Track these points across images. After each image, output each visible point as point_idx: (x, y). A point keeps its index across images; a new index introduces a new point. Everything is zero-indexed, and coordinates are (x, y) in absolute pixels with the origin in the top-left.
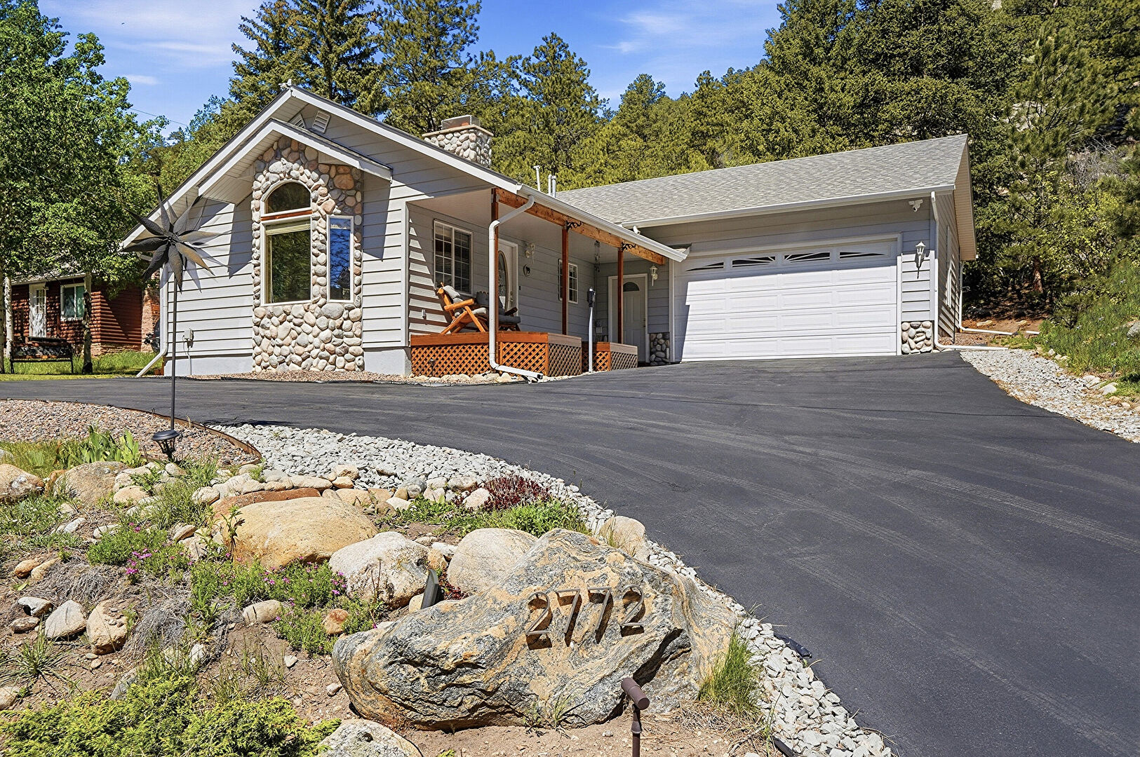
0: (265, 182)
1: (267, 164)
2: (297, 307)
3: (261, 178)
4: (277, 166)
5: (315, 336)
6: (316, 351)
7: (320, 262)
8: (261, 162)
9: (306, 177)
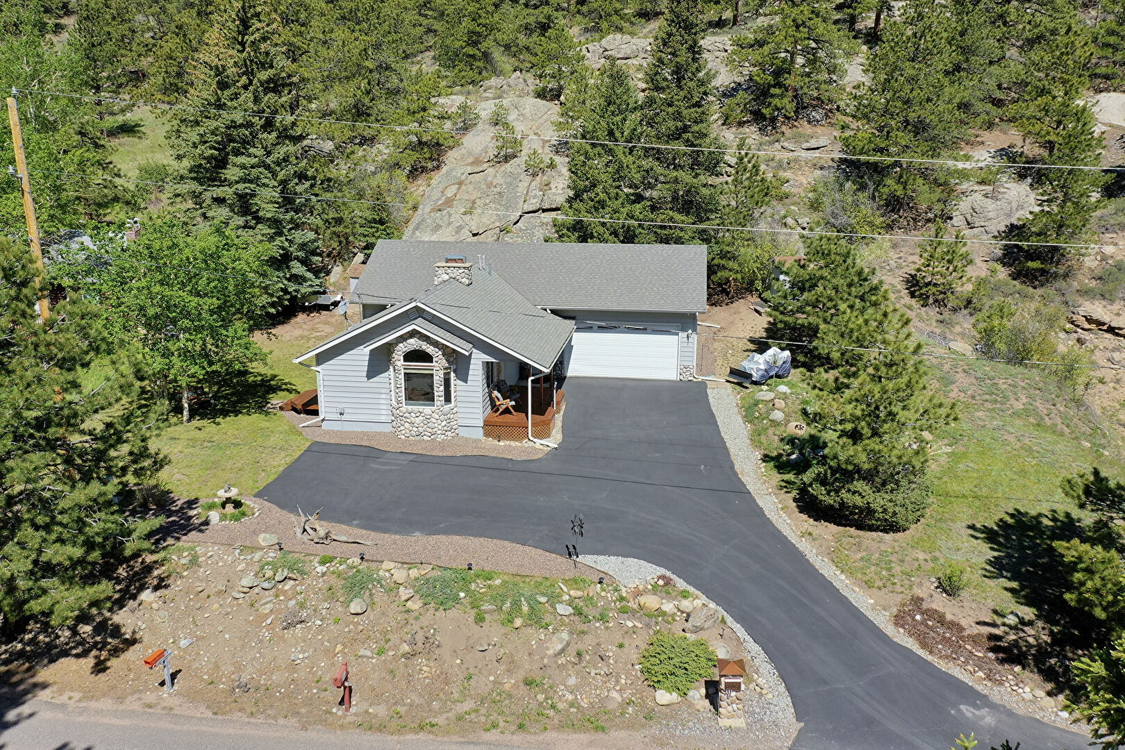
0: (402, 348)
1: (405, 340)
2: (427, 410)
3: (401, 345)
4: (412, 341)
5: (439, 425)
6: (439, 432)
7: (439, 391)
8: (402, 339)
9: (430, 349)
